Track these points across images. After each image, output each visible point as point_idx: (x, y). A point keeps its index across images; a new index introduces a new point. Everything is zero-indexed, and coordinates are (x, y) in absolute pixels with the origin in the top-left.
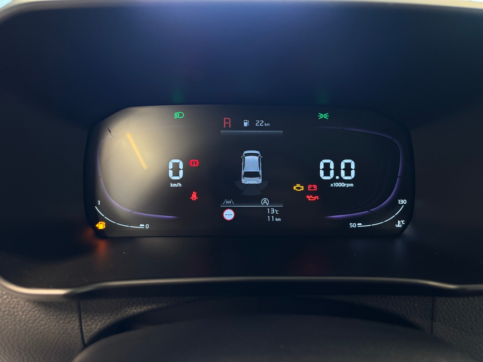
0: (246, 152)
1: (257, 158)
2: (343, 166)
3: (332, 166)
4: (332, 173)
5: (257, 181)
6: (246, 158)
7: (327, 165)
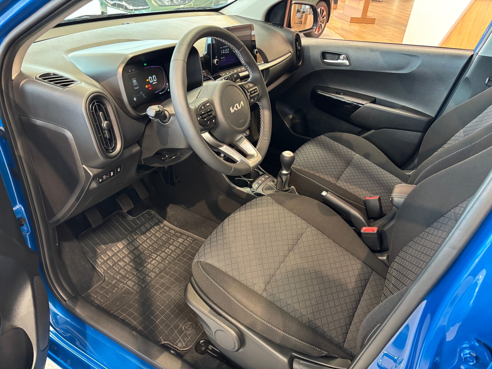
0: (133, 79)
1: (135, 80)
2: (153, 78)
3: (151, 78)
4: (152, 80)
5: (137, 88)
6: (133, 81)
7: (150, 78)
